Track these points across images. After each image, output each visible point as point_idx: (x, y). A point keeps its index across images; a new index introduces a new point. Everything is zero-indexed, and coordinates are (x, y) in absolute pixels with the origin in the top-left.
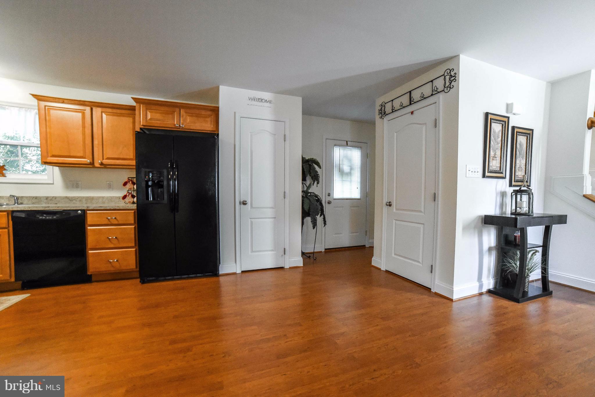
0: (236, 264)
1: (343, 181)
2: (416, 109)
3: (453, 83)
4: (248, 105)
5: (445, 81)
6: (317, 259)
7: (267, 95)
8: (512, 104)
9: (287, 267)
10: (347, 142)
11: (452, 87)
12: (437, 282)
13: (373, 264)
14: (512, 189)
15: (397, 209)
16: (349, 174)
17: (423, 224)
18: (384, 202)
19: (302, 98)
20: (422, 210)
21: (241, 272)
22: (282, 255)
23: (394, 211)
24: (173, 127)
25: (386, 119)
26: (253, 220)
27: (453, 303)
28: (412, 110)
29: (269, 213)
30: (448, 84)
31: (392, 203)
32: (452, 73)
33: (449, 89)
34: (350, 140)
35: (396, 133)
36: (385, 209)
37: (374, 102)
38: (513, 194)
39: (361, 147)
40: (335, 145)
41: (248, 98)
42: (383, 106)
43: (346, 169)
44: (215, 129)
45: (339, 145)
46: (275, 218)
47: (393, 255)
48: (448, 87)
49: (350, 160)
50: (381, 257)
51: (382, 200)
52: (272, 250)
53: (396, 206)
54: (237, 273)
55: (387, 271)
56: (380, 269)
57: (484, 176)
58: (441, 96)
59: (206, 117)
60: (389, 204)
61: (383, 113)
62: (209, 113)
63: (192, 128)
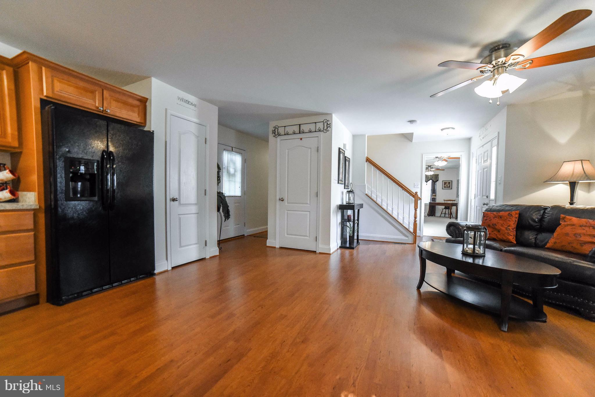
0: (167, 261)
1: (229, 181)
2: (304, 137)
3: (329, 129)
4: (177, 104)
5: (324, 126)
6: (222, 249)
7: (192, 99)
8: (346, 144)
9: (208, 257)
10: (232, 148)
11: (328, 130)
12: (320, 246)
13: (267, 245)
14: (346, 190)
15: (288, 203)
16: (234, 175)
17: (310, 212)
18: (278, 198)
19: (218, 108)
20: (309, 203)
21: (171, 269)
22: (204, 247)
23: (286, 204)
24: (95, 108)
25: (279, 138)
26: (180, 216)
27: (330, 256)
28: (301, 137)
29: (194, 209)
30: (325, 128)
31: (285, 199)
32: (329, 123)
33: (326, 131)
34: (235, 147)
35: (287, 149)
36: (278, 203)
37: (268, 124)
38: (347, 193)
39: (241, 154)
40: (224, 150)
41: (177, 97)
42: (276, 128)
43: (232, 171)
44: (143, 121)
45: (228, 150)
46: (198, 213)
47: (286, 235)
48: (325, 130)
49: (234, 163)
50: (275, 239)
51: (276, 196)
52: (196, 244)
53: (287, 200)
54: (169, 270)
55: (281, 248)
56: (275, 248)
57: (338, 183)
58: (322, 133)
59: (133, 106)
60: (282, 200)
61: (276, 133)
62: (137, 103)
63: (118, 115)
